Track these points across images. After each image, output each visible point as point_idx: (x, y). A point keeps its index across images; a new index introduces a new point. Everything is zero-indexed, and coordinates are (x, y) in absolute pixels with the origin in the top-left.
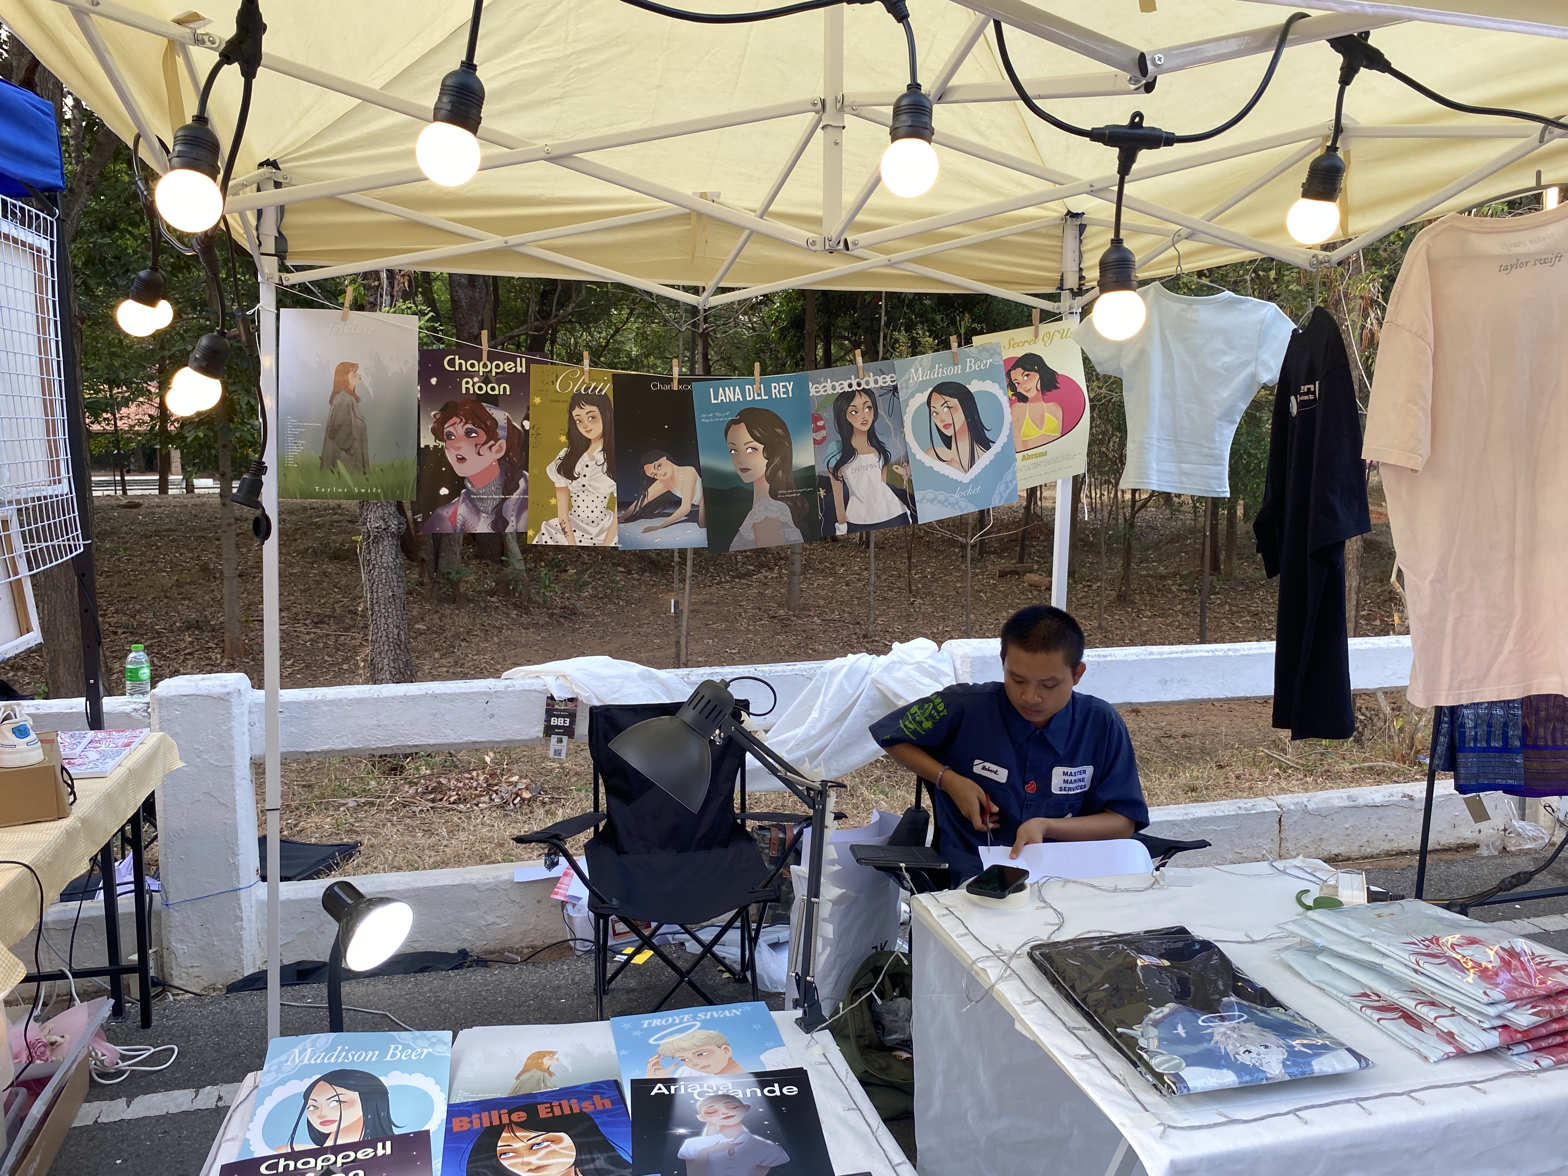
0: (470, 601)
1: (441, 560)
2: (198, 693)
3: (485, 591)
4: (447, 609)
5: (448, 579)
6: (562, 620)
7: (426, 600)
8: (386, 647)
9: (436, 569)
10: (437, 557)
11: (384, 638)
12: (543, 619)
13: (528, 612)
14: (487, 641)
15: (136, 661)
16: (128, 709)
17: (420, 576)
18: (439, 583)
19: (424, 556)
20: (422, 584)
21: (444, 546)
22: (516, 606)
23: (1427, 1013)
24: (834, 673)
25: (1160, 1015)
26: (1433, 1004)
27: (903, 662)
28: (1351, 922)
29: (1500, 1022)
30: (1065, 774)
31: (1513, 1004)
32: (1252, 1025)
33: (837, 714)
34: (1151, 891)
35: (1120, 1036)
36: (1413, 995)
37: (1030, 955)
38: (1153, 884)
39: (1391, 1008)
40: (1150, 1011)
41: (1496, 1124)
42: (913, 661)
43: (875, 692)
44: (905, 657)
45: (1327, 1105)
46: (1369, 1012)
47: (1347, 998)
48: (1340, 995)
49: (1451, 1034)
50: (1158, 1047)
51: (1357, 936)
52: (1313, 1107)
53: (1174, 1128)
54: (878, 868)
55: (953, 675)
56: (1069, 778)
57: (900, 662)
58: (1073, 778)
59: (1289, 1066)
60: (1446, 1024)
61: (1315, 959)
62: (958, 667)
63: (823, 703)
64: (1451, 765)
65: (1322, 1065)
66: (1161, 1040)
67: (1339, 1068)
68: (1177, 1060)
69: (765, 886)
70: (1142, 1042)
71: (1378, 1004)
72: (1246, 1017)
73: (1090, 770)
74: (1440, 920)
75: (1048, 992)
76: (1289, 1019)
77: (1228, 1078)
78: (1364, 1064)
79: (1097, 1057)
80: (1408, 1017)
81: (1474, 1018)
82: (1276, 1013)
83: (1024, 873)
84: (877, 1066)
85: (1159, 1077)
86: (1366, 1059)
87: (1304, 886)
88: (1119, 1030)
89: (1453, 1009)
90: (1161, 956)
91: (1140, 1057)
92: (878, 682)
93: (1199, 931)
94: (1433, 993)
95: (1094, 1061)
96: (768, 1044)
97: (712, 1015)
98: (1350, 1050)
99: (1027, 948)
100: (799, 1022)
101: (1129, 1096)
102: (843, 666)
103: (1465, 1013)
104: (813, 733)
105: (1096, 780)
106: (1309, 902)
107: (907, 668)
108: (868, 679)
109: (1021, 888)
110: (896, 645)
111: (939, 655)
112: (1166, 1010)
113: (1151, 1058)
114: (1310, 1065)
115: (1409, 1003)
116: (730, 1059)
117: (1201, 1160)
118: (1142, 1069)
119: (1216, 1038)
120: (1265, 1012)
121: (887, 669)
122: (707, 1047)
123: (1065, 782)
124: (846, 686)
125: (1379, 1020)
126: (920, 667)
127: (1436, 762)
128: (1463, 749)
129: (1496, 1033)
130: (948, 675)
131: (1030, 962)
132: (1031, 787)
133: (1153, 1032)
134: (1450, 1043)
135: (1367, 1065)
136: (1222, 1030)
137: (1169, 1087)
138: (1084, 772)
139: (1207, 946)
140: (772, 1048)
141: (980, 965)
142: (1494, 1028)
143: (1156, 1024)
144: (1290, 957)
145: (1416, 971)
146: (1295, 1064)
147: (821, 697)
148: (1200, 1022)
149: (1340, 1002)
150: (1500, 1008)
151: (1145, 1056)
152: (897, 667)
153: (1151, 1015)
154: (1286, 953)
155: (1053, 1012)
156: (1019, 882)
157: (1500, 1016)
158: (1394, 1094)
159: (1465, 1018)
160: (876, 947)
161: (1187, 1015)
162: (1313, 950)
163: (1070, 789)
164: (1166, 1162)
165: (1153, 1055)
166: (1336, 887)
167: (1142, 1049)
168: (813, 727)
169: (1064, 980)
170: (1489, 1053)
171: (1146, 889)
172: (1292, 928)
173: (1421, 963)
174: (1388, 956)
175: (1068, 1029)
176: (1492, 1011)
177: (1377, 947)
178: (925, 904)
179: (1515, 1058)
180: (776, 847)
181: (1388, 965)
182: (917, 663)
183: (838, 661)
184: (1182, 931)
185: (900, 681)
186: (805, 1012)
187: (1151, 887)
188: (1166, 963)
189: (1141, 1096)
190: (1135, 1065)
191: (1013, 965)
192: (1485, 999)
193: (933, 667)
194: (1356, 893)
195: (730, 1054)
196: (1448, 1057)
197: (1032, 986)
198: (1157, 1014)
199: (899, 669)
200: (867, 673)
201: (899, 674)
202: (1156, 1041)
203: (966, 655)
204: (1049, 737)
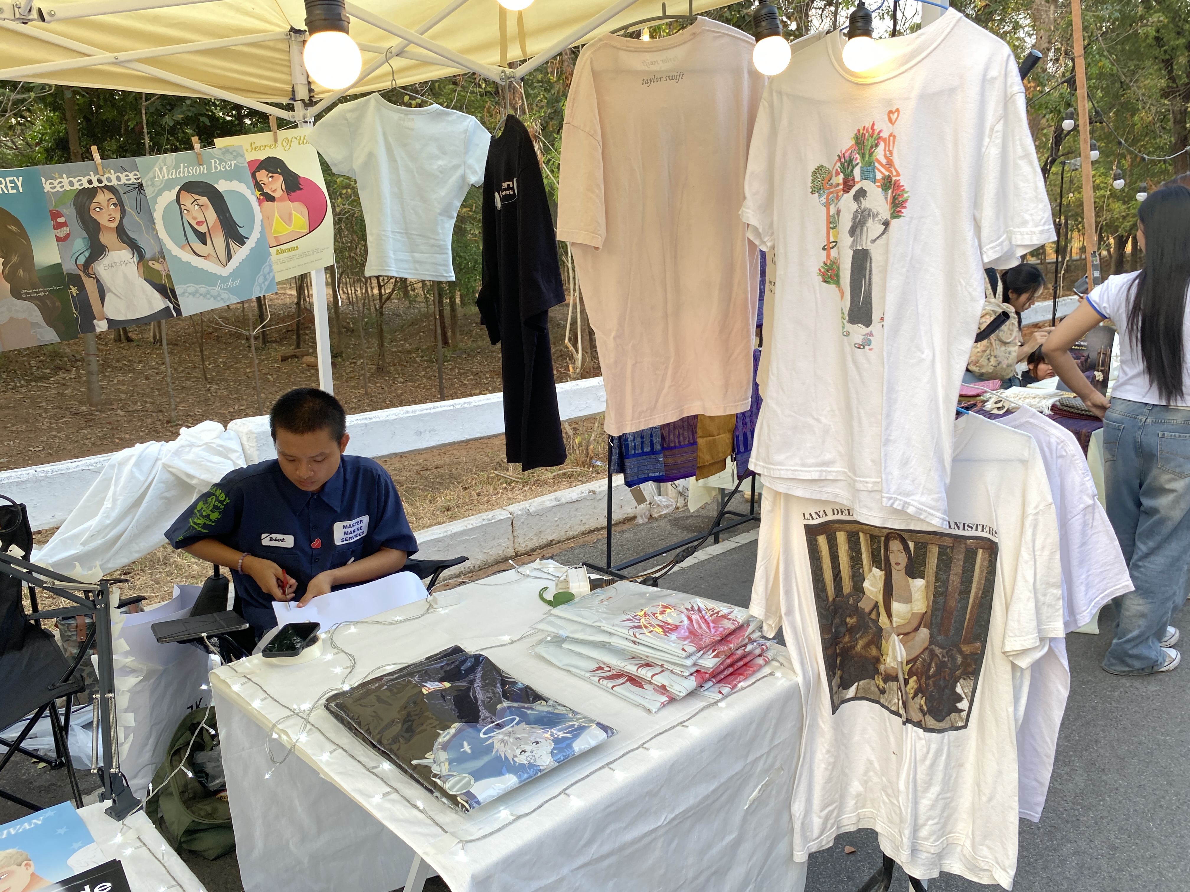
23: (645, 673)
24: (122, 464)
25: (448, 737)
26: (648, 665)
27: (191, 445)
28: (583, 612)
29: (694, 669)
30: (344, 527)
31: (702, 652)
32: (523, 725)
33: (131, 501)
34: (427, 615)
35: (415, 768)
36: (634, 661)
37: (327, 707)
38: (428, 609)
39: (619, 675)
40: (439, 734)
41: (702, 751)
42: (201, 443)
43: (167, 476)
44: (193, 440)
45: (587, 776)
46: (605, 682)
47: (588, 675)
48: (583, 673)
49: (663, 687)
50: (450, 770)
51: (590, 623)
52: (577, 782)
53: (470, 841)
54: (180, 642)
55: (241, 450)
56: (349, 530)
57: (189, 446)
58: (352, 529)
59: (556, 754)
60: (659, 680)
61: (561, 647)
62: (245, 442)
63: (114, 493)
64: (621, 469)
65: (579, 745)
66: (451, 762)
67: (593, 743)
68: (467, 777)
69: (66, 680)
70: (435, 769)
71: (610, 674)
72: (518, 719)
73: (366, 519)
74: (642, 595)
75: (346, 738)
76: (550, 709)
77: (510, 780)
78: (610, 732)
79: (397, 791)
80: (634, 680)
81: (677, 670)
82: (540, 707)
83: (315, 626)
84: (203, 813)
85: (453, 799)
86: (611, 729)
87: (543, 584)
88: (414, 762)
89: (662, 666)
90: (441, 680)
91: (435, 784)
92: (169, 467)
93: (471, 648)
94: (647, 657)
95: (395, 796)
96: (76, 846)
97: (9, 833)
98: (599, 724)
99: (323, 701)
100: (109, 812)
101: (429, 821)
102: (132, 456)
103: (671, 667)
104: (108, 522)
105: (373, 527)
106: (549, 596)
107: (196, 450)
108: (159, 464)
109: (315, 640)
110: (183, 430)
111: (226, 435)
112: (452, 731)
113: (444, 783)
114: (571, 748)
115: (632, 669)
116: (33, 875)
117: (496, 865)
118: (436, 794)
119: (496, 746)
120: (532, 709)
121: (177, 453)
123: (345, 533)
124: (137, 474)
125: (612, 688)
126: (208, 447)
127: (612, 467)
128: (628, 456)
129: (693, 678)
130: (236, 451)
131: (326, 713)
132: (317, 543)
133: (443, 756)
134: (663, 694)
135: (613, 733)
136: (501, 737)
137: (463, 806)
138: (361, 521)
139: (478, 659)
140: (79, 848)
141: (280, 726)
142: (691, 674)
143: (445, 747)
144: (542, 650)
145: (634, 642)
146: (561, 750)
147: (112, 488)
148: (482, 735)
149: (582, 678)
150: (694, 658)
151: (439, 782)
152: (187, 449)
153: (440, 739)
154: (539, 647)
155: (353, 757)
156: (312, 635)
157: (695, 664)
158: (633, 750)
159: (671, 671)
160: (191, 707)
161: (470, 731)
162: (559, 641)
163: (350, 538)
164: (468, 878)
165: (445, 778)
166: (566, 581)
167: (435, 776)
168: (107, 517)
169: (359, 724)
170: (691, 694)
171: (423, 615)
172: (541, 626)
173: (637, 635)
174: (614, 634)
175: (368, 770)
176: (689, 662)
177: (605, 629)
178: (223, 677)
179: (706, 693)
180: (84, 632)
181: (615, 641)
182: (206, 444)
183: (126, 452)
184: (457, 650)
185: (192, 462)
186: (114, 801)
187: (427, 612)
188: (447, 685)
189: (440, 818)
190: (431, 792)
191: (311, 719)
192: (684, 654)
193: (221, 446)
194: (582, 584)
195: (32, 869)
196: (664, 705)
197: (332, 736)
198: (444, 736)
199: (189, 452)
200: (157, 459)
201: (190, 457)
202: (447, 764)
203: (250, 432)
204: (325, 499)
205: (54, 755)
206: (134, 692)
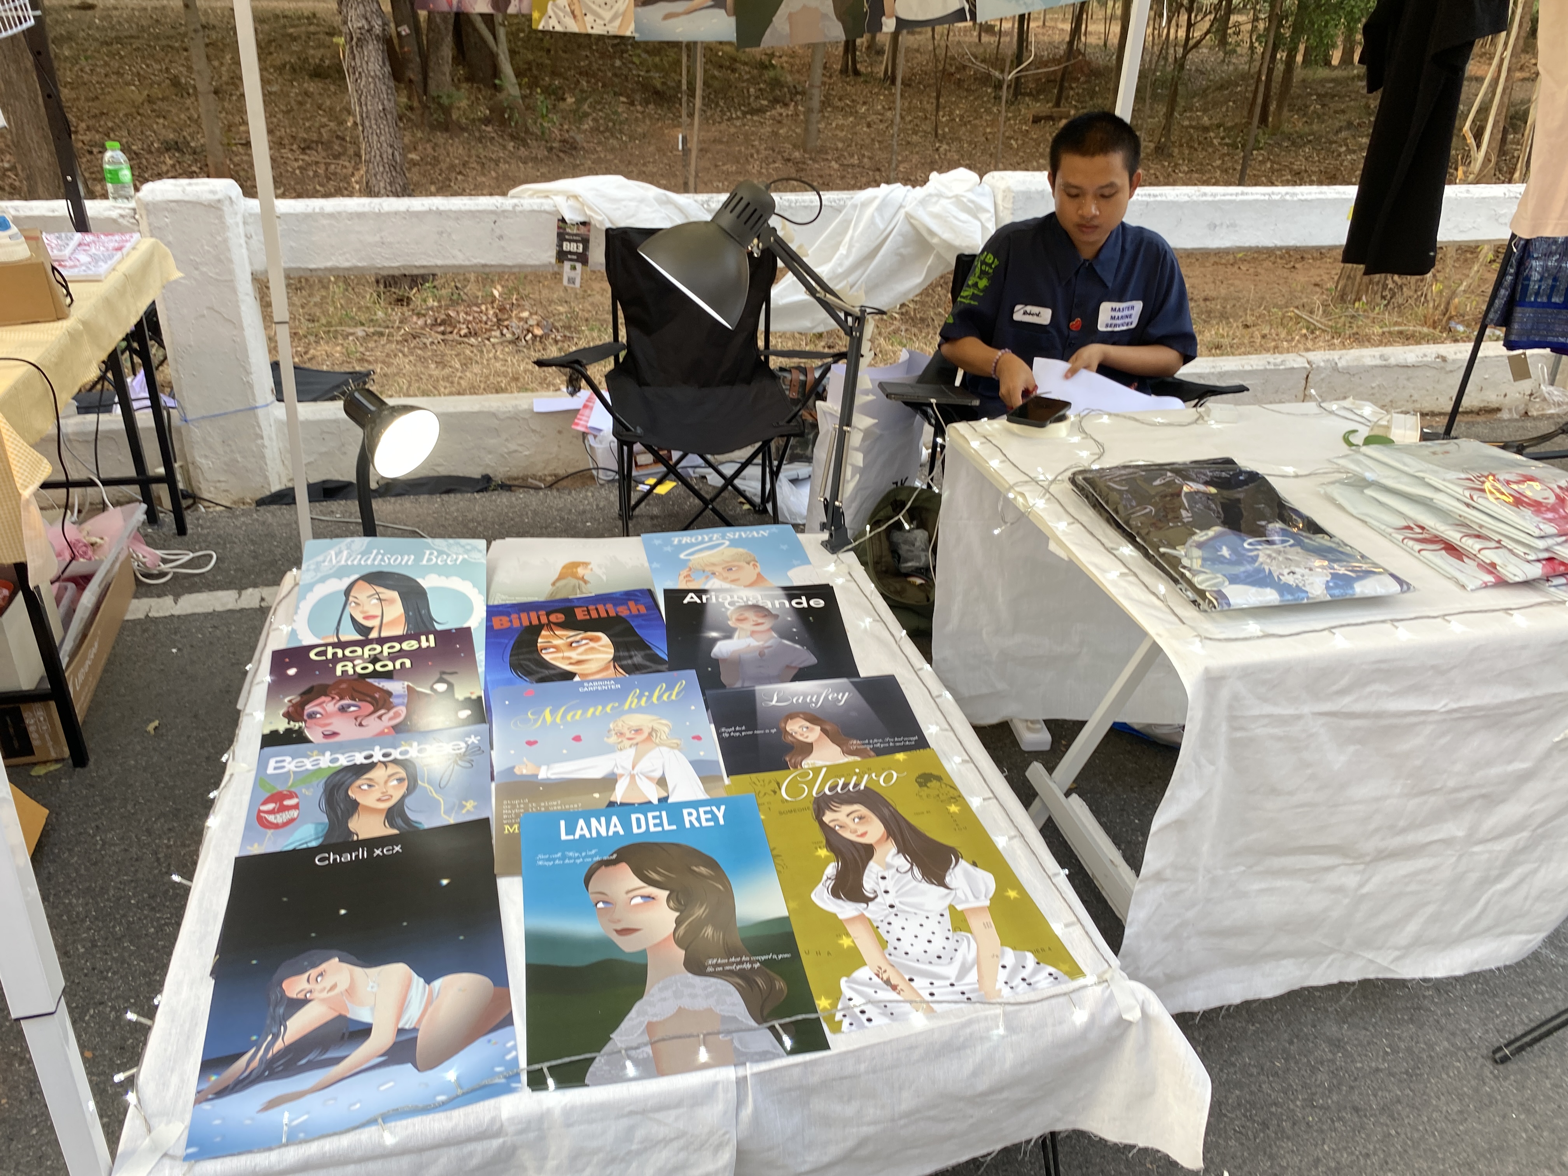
0: (463, 129)
1: (430, 82)
2: (186, 198)
3: (480, 120)
4: (440, 137)
5: (439, 104)
6: (561, 155)
7: (417, 127)
8: (381, 169)
9: (425, 92)
10: (425, 78)
11: (378, 158)
12: (542, 153)
13: (525, 145)
14: (484, 175)
15: (113, 162)
16: (114, 214)
17: (409, 98)
18: (429, 108)
19: (412, 76)
20: (411, 108)
21: (431, 64)
22: (513, 137)
23: (1472, 545)
24: (865, 205)
25: (1205, 538)
26: (1478, 536)
27: (940, 195)
28: (1404, 458)
29: (1546, 555)
30: (1113, 310)
32: (1298, 549)
33: (866, 250)
34: (1195, 426)
35: (1162, 555)
36: (1459, 528)
37: (1073, 481)
38: (1197, 419)
39: (1435, 540)
40: (1195, 533)
41: (1524, 647)
42: (950, 194)
43: (907, 228)
44: (943, 189)
45: (1363, 624)
46: (1411, 543)
47: (1390, 530)
48: (1383, 527)
49: (1493, 565)
50: (1202, 566)
51: (1411, 471)
52: (1348, 625)
53: (1210, 639)
54: (906, 403)
55: (992, 210)
56: (1117, 314)
57: (937, 195)
58: (1120, 314)
59: (1332, 588)
60: (1489, 556)
61: (1362, 492)
62: (1000, 202)
63: (852, 238)
64: (1505, 321)
65: (1362, 589)
66: (1204, 559)
67: (1380, 591)
68: (1220, 578)
69: (789, 421)
70: (1185, 562)
71: (1420, 536)
72: (1292, 542)
73: (1138, 305)
74: (1496, 458)
75: (1089, 515)
76: (1333, 545)
77: (1270, 596)
78: (1405, 587)
79: (1136, 575)
80: (1451, 549)
81: (1520, 550)
82: (1322, 541)
83: (1066, 405)
84: (894, 589)
85: (1201, 593)
86: (1408, 584)
87: (1352, 426)
88: (1162, 550)
89: (1499, 542)
90: (1206, 483)
91: (1183, 575)
92: (912, 217)
93: (1246, 462)
94: (1481, 526)
95: (1132, 579)
96: (795, 562)
97: (740, 536)
98: (1393, 576)
99: (1069, 474)
100: (825, 544)
101: (1168, 610)
102: (875, 198)
103: (1511, 545)
104: (840, 270)
106: (1357, 439)
107: (943, 201)
108: (902, 212)
109: (1062, 418)
110: (934, 176)
111: (979, 189)
112: (1211, 533)
113: (1194, 575)
114: (1352, 588)
115: (1454, 536)
116: (759, 575)
117: (1235, 668)
118: (1184, 585)
119: (1261, 559)
120: (1310, 539)
121: (923, 202)
122: (736, 563)
123: (1113, 318)
124: (878, 220)
125: (1419, 551)
126: (958, 200)
127: (1491, 316)
128: (1523, 303)
129: (1540, 565)
130: (988, 211)
131: (1070, 486)
132: (1077, 322)
133: (1197, 553)
134: (1490, 573)
135: (1409, 589)
136: (1268, 552)
137: (1210, 602)
138: (1133, 308)
139: (1253, 477)
140: (798, 565)
141: (1017, 489)
142: (1539, 561)
143: (1200, 546)
144: (1335, 491)
145: (1468, 505)
146: (1337, 586)
147: (850, 232)
148: (1246, 545)
149: (1382, 534)
150: (1550, 542)
151: (1188, 574)
152: (934, 199)
153: (1196, 538)
154: (1332, 486)
155: (1092, 534)
156: (1061, 413)
157: (1547, 550)
158: (1429, 617)
159: (1510, 551)
160: (896, 483)
161: (1232, 537)
162: (1360, 484)
163: (1115, 325)
164: (1200, 669)
165: (1195, 573)
166: (1388, 428)
167: (1184, 567)
168: (840, 265)
169: (1107, 503)
170: (1527, 584)
171: (1189, 424)
172: (1342, 462)
173: (1475, 498)
174: (1440, 491)
175: (1107, 549)
176: (1541, 544)
177: (1431, 482)
178: (962, 432)
179: (1553, 589)
180: (797, 388)
181: (1441, 500)
182: (956, 196)
183: (870, 192)
184: (1229, 462)
185: (936, 216)
186: (831, 535)
187: (1196, 421)
188: (1213, 490)
189: (1179, 611)
190: (1176, 581)
191: (1052, 489)
192: (1537, 533)
193: (972, 202)
194: (1409, 433)
195: (758, 570)
196: (1486, 586)
197: (1071, 510)
198: (1201, 536)
199: (936, 203)
200: (901, 207)
201: (936, 209)
202: (1200, 562)
203: (1008, 190)
204: (1098, 269)
205: (758, 500)
206: (867, 433)
